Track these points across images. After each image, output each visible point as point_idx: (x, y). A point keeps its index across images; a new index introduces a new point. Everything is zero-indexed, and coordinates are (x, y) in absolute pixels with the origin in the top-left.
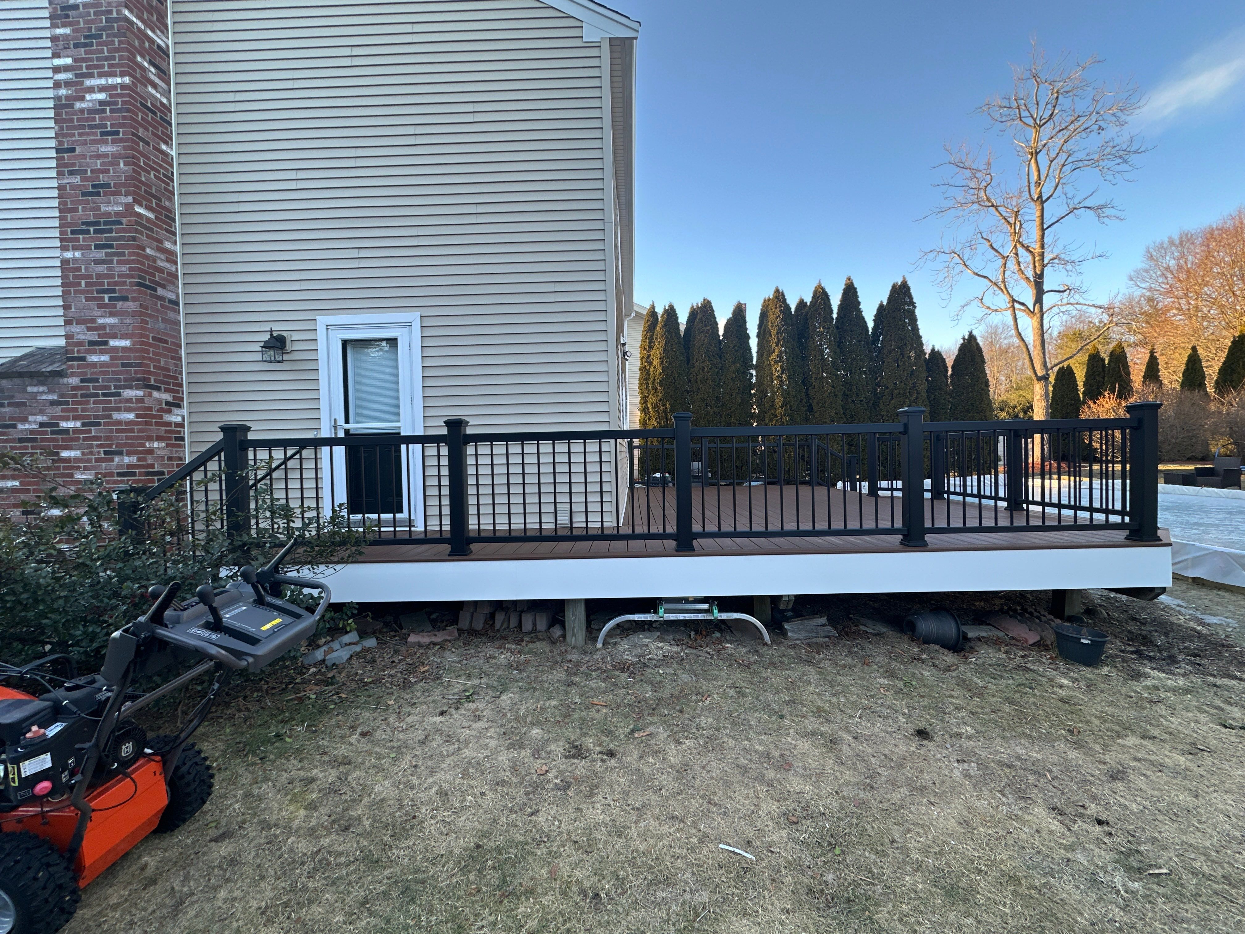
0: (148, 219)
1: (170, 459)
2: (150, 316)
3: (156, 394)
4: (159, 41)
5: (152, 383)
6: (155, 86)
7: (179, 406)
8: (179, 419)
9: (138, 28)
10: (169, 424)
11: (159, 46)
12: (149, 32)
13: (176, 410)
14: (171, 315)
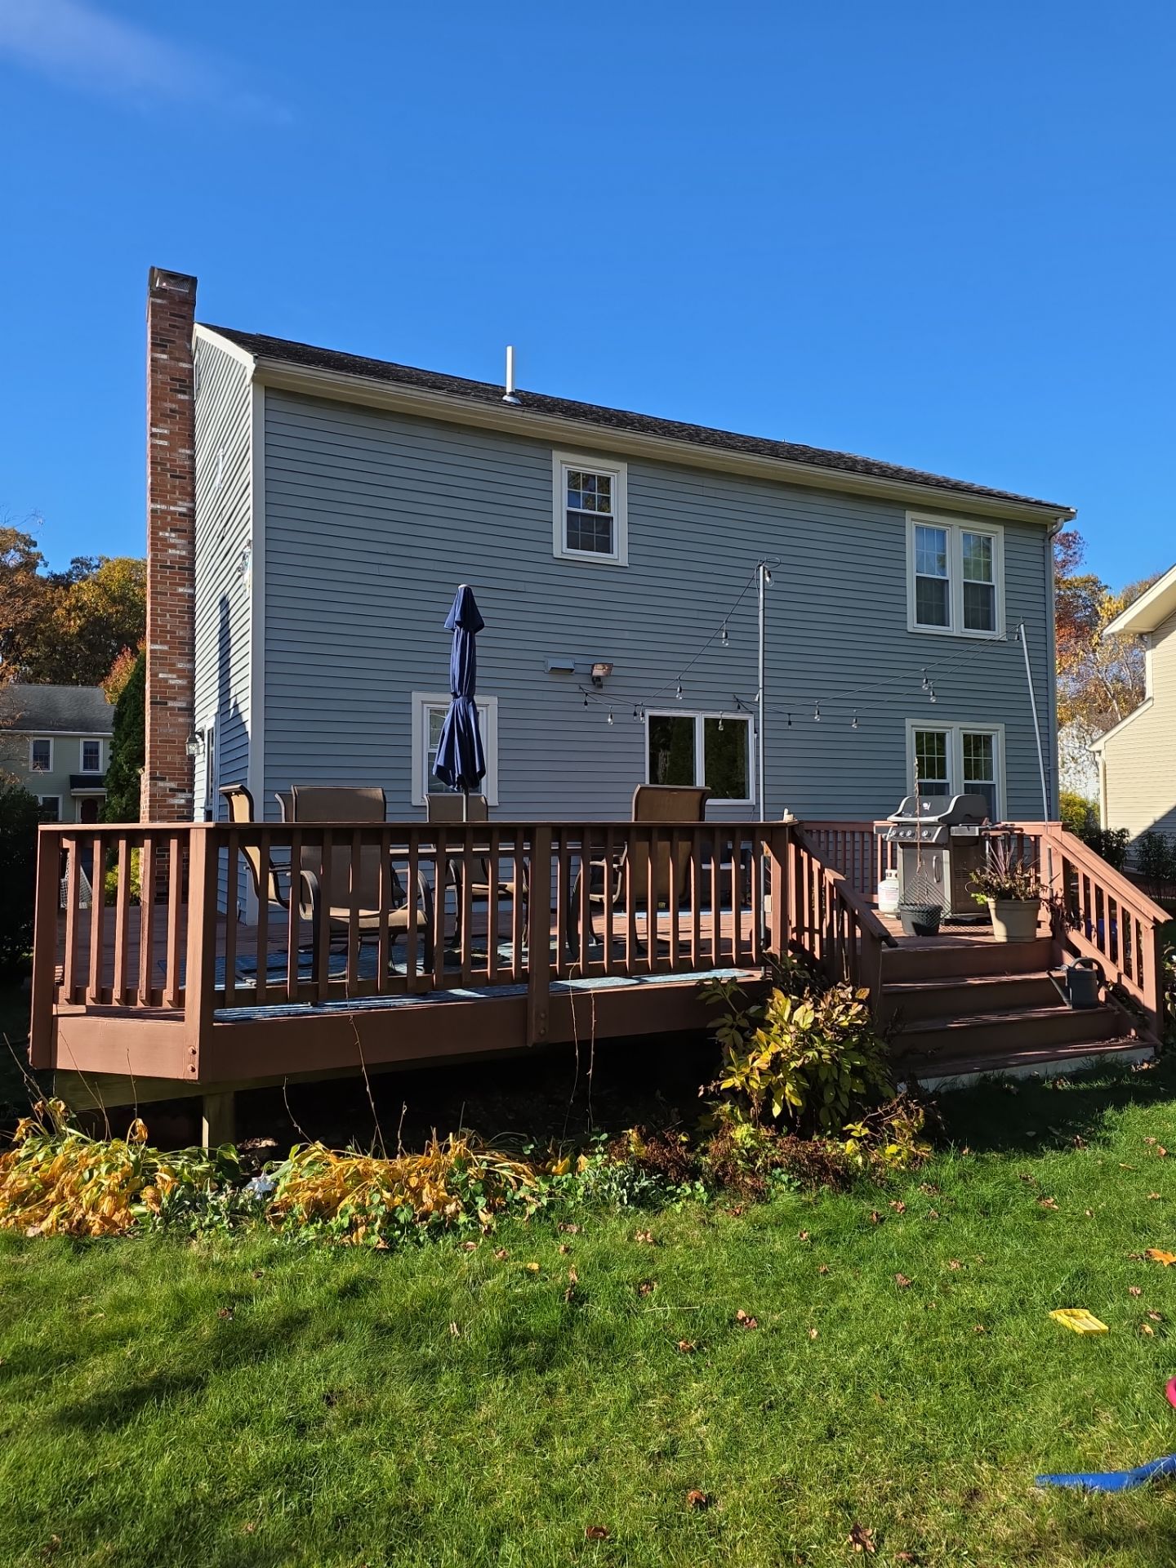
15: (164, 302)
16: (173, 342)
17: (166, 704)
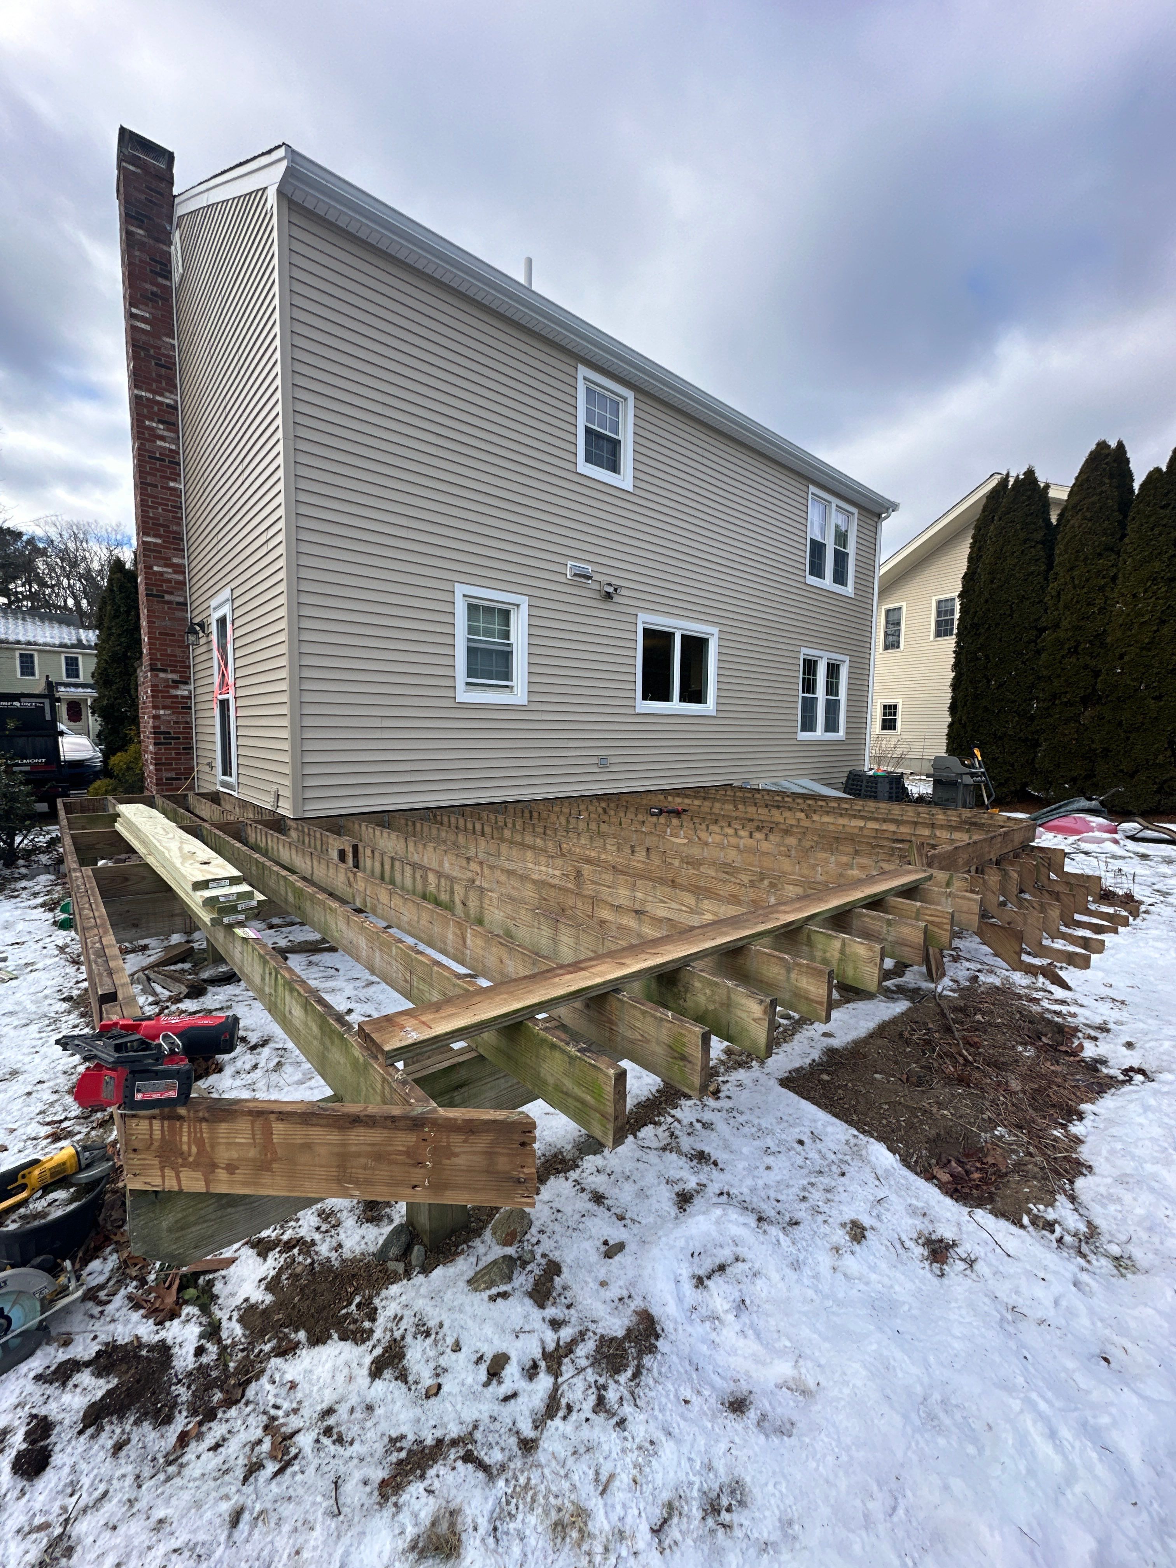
0: (155, 544)
1: (176, 723)
2: (155, 617)
3: (162, 675)
4: (168, 401)
5: (159, 666)
6: (163, 438)
7: (186, 683)
8: (186, 693)
9: (148, 399)
10: (176, 697)
11: (168, 405)
12: (158, 398)
13: (182, 686)
14: (179, 614)
15: (138, 171)
16: (150, 219)
17: (163, 597)
